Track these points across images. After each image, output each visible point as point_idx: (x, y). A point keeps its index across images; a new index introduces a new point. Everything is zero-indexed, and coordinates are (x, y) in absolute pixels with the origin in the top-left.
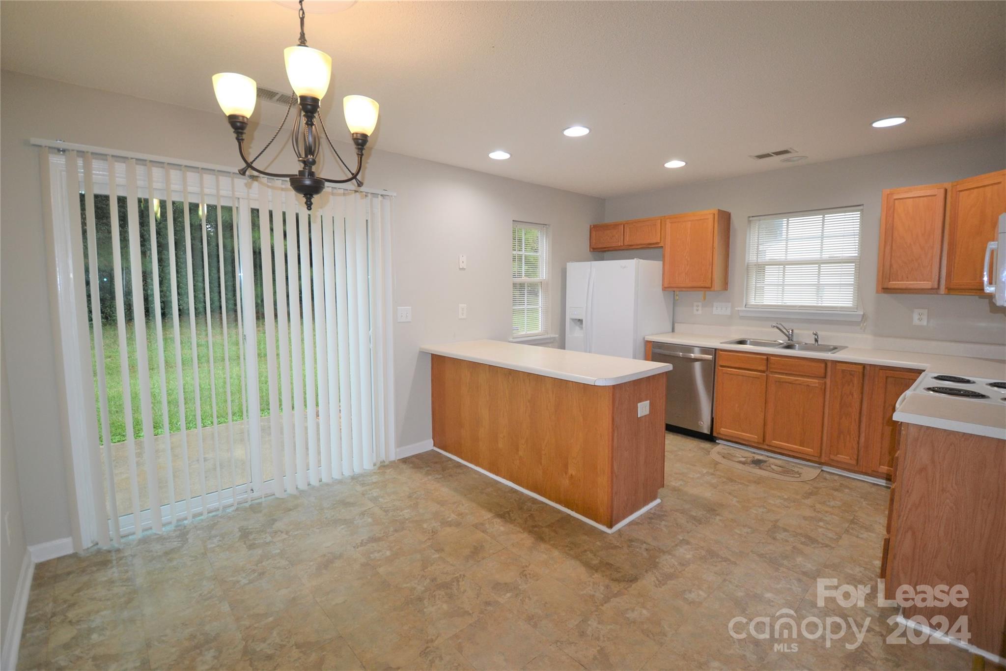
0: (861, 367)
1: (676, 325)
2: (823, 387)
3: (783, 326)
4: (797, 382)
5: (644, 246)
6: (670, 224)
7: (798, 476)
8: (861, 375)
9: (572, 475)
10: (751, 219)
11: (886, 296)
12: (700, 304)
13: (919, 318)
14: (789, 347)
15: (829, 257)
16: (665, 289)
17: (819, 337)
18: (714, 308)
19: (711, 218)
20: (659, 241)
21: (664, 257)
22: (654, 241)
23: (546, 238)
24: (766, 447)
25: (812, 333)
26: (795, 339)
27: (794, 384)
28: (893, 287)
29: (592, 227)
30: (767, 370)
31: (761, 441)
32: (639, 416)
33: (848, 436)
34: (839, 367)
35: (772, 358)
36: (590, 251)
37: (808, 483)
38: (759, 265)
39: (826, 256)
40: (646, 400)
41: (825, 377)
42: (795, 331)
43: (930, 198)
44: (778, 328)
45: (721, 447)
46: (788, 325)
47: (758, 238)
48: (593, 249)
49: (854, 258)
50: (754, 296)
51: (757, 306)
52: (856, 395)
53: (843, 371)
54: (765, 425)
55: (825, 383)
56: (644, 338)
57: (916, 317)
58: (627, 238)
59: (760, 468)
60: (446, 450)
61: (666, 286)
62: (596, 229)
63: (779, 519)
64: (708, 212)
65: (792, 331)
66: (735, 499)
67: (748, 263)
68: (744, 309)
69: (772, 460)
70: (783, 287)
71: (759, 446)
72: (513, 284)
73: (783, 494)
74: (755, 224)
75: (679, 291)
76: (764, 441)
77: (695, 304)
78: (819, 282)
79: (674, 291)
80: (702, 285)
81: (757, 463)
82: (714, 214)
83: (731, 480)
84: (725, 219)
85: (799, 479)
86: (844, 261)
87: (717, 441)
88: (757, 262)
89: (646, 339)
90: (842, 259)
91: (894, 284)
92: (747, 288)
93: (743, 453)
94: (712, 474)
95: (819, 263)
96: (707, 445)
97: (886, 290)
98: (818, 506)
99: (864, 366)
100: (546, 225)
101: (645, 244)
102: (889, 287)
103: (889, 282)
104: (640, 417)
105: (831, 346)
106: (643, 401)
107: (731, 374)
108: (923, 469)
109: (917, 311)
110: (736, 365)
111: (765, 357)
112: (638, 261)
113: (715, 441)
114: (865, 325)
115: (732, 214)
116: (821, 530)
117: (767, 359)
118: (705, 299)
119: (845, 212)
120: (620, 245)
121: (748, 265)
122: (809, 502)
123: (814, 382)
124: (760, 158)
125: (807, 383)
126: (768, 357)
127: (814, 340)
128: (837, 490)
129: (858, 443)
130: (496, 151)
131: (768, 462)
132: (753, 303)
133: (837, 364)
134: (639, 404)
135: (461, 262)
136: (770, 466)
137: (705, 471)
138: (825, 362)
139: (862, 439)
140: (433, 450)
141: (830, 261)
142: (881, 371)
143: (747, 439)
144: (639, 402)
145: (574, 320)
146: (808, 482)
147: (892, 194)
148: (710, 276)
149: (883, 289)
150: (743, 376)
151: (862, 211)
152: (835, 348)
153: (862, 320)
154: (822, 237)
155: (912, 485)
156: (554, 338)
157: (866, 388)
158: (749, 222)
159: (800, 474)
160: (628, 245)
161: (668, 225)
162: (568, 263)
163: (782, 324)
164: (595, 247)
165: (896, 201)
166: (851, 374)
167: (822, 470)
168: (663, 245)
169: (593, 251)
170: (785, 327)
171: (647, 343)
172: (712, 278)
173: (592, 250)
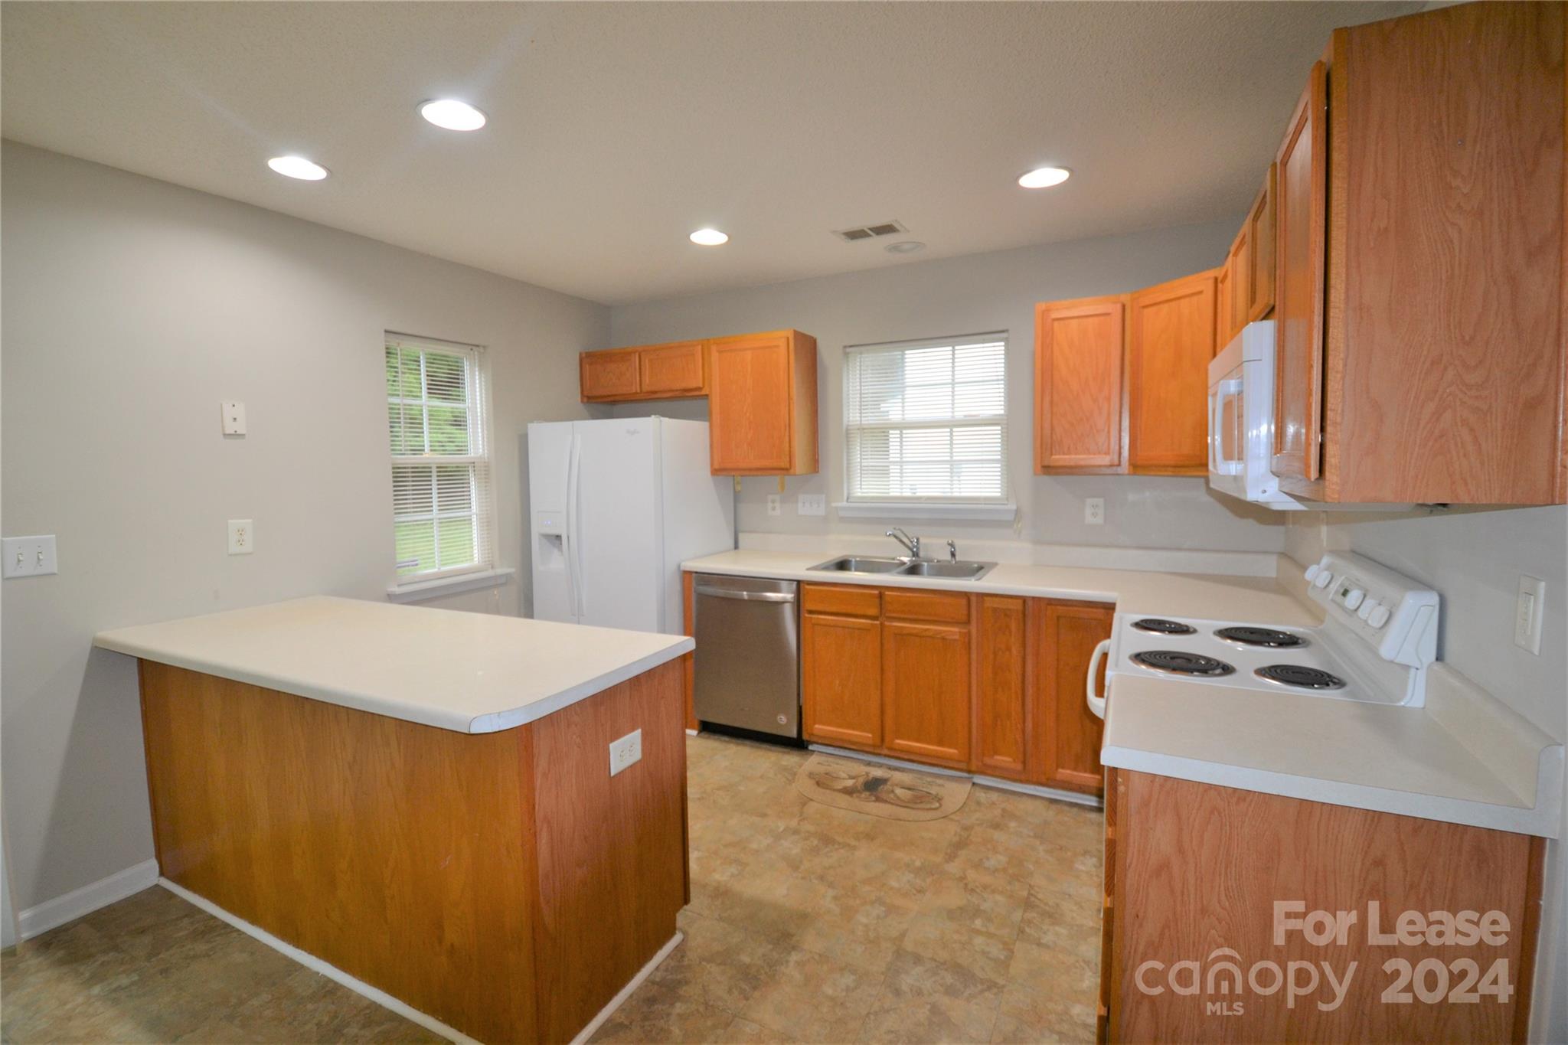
0: (1020, 602)
1: (741, 536)
2: (967, 640)
3: (903, 532)
4: (927, 633)
5: (677, 393)
6: (717, 354)
7: (937, 805)
8: (1021, 615)
9: (452, 945)
10: (848, 350)
11: (1047, 480)
12: (777, 497)
13: (1093, 513)
14: (913, 570)
15: (965, 416)
16: (716, 472)
17: (957, 548)
18: (800, 505)
19: (782, 344)
20: (701, 386)
21: (710, 414)
22: (693, 384)
23: (480, 373)
24: (886, 752)
25: (946, 542)
26: (922, 554)
27: (923, 637)
28: (1057, 464)
29: (584, 355)
30: (881, 614)
31: (878, 741)
32: (612, 774)
33: (1008, 723)
34: (989, 603)
35: (887, 593)
36: (582, 402)
37: (952, 820)
38: (864, 429)
39: (959, 414)
40: (633, 729)
41: (968, 622)
42: (922, 540)
43: (1102, 318)
44: (896, 537)
45: (814, 762)
46: (912, 531)
47: (860, 382)
48: (589, 398)
49: (998, 417)
50: (859, 483)
51: (863, 499)
52: (1015, 650)
53: (995, 610)
54: (882, 712)
55: (969, 633)
56: (679, 567)
57: (1088, 511)
58: (646, 380)
59: (878, 799)
60: (187, 886)
61: (716, 466)
62: (592, 361)
63: (907, 930)
64: (779, 336)
65: (918, 539)
66: (831, 893)
67: (848, 426)
68: (845, 504)
69: (897, 776)
70: (901, 466)
71: (876, 751)
72: (394, 468)
73: (914, 857)
74: (855, 360)
75: (742, 476)
76: (883, 740)
77: (770, 497)
78: (951, 457)
79: (734, 476)
80: (775, 465)
81: (873, 786)
82: (788, 338)
83: (827, 840)
84: (807, 349)
85: (938, 814)
86: (986, 422)
87: (810, 748)
88: (861, 424)
89: (682, 568)
90: (982, 420)
91: (1059, 459)
92: (848, 467)
93: (850, 770)
94: (796, 832)
95: (951, 424)
96: (790, 759)
97: (1048, 469)
98: (972, 875)
99: (1024, 600)
100: (478, 346)
101: (677, 390)
102: (1052, 464)
103: (1052, 454)
104: (614, 776)
105: (975, 563)
106: (624, 734)
107: (825, 625)
108: (1163, 867)
109: (1089, 501)
110: (834, 609)
111: (876, 592)
112: (658, 420)
113: (807, 748)
114: (1019, 526)
115: (818, 341)
116: (979, 941)
117: (881, 596)
118: (783, 487)
119: (984, 342)
120: (634, 391)
121: (847, 430)
122: (954, 868)
123: (953, 631)
124: (852, 239)
125: (943, 635)
126: (881, 591)
127: (949, 553)
128: (996, 826)
129: (1023, 732)
130: (284, 155)
131: (889, 783)
132: (859, 494)
133: (986, 598)
134: (612, 746)
135: (228, 421)
136: (893, 791)
137: (781, 826)
138: (966, 595)
139: (1029, 725)
140: (157, 886)
141: (969, 423)
142: (1049, 607)
143: (856, 740)
144: (612, 740)
145: (547, 537)
146: (953, 817)
147: (1048, 310)
148: (787, 449)
149: (1044, 467)
150: (843, 627)
151: (1006, 340)
152: (980, 568)
153: (1015, 519)
154: (953, 384)
155: (1144, 901)
156: (508, 576)
157: (1030, 634)
158: (846, 354)
159: (940, 800)
160: (648, 392)
161: (715, 356)
162: (530, 426)
163: (902, 528)
164: (590, 395)
165: (1056, 324)
166: (1006, 615)
167: (974, 784)
168: (707, 393)
169: (588, 402)
170: (908, 534)
171: (687, 575)
172: (790, 451)
173: (585, 400)
